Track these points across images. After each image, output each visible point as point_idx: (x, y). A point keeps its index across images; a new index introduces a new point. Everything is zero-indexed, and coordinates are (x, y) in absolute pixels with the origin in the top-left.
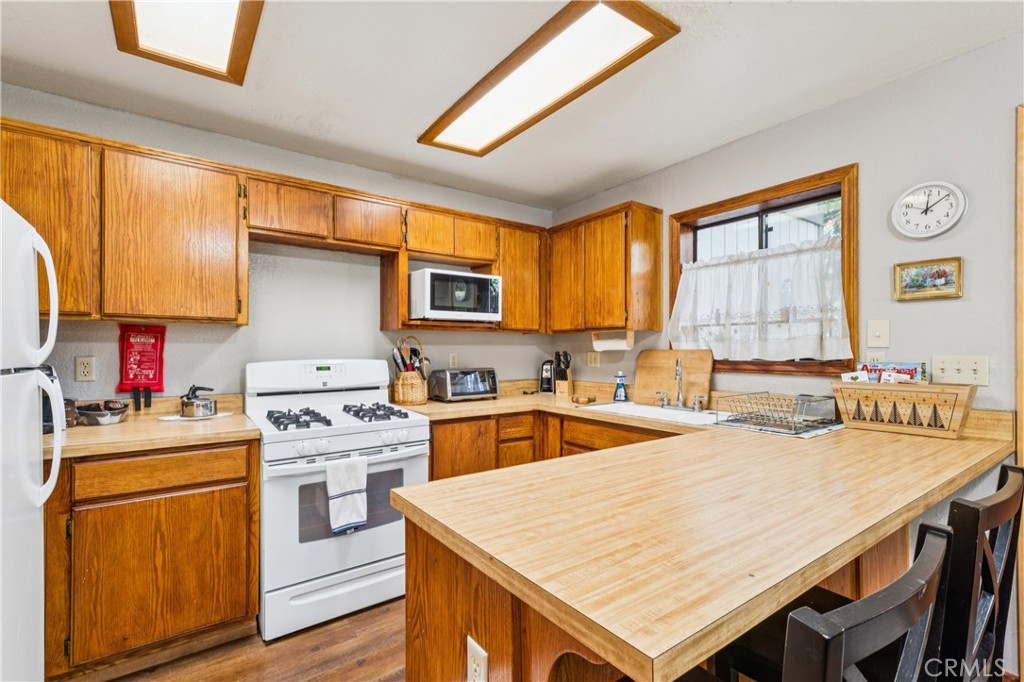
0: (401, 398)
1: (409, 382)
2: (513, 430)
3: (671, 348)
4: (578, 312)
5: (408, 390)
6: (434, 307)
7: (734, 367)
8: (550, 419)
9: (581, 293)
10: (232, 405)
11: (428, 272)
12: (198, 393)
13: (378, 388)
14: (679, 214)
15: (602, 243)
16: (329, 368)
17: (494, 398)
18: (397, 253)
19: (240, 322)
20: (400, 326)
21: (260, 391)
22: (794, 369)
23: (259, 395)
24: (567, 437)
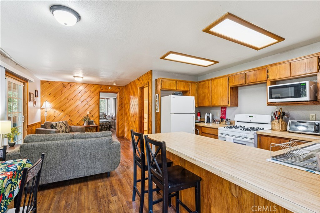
6: (270, 98)
10: (234, 123)
11: (268, 87)
12: (228, 120)
13: (268, 124)
16: (252, 117)
21: (238, 121)
23: (238, 122)
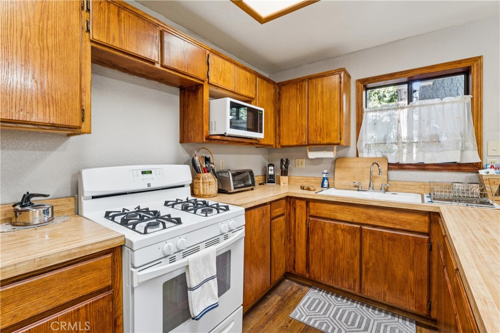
0: (202, 193)
1: (208, 181)
2: (277, 210)
3: (357, 156)
4: (302, 134)
5: (207, 187)
6: (232, 127)
7: (400, 167)
8: (297, 201)
9: (305, 123)
10: (65, 209)
11: (229, 100)
12: (32, 199)
13: (183, 186)
14: (362, 79)
15: (322, 92)
16: (151, 172)
17: (252, 189)
18: (203, 85)
19: (83, 130)
20: (204, 140)
21: (95, 195)
22: (441, 168)
23: (93, 197)
24: (312, 212)
